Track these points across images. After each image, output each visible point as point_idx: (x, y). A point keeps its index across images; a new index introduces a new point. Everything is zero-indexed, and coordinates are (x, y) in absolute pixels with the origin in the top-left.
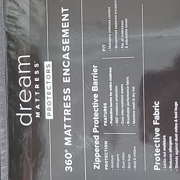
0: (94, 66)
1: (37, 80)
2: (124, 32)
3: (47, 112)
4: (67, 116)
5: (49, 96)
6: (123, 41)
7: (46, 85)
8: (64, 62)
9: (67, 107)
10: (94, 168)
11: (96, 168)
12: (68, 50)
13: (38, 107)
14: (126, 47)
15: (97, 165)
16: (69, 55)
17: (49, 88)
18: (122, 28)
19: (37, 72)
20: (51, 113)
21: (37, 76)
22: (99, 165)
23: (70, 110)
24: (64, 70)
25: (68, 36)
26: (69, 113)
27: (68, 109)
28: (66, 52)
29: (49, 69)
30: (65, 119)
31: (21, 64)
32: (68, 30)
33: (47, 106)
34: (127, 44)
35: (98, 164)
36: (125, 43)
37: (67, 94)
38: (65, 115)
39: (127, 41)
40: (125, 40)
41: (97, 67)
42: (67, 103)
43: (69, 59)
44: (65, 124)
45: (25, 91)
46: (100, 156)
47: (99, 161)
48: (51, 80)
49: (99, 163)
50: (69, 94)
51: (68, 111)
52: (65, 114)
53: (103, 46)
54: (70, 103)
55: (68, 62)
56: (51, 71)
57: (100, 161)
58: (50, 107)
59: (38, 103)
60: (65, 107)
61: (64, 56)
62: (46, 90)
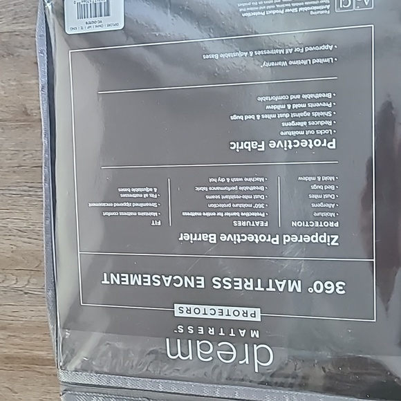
0: (181, 239)
1: (202, 331)
2: (136, 193)
3: (249, 318)
4: (255, 285)
5: (225, 313)
6: (147, 195)
7: (209, 316)
8: (175, 284)
9: (240, 284)
10: (337, 244)
11: (336, 242)
12: (159, 277)
13: (243, 333)
14: (156, 191)
15: (332, 239)
16: (165, 277)
17: (213, 312)
18: (131, 196)
19: (191, 330)
20: (251, 310)
21: (196, 330)
22: (332, 236)
23: (246, 280)
24: (186, 286)
25: (140, 276)
26: (249, 281)
27: (243, 282)
28: (161, 280)
29: (185, 310)
30: (259, 288)
31: (179, 355)
32: (132, 276)
33: (241, 318)
34: (151, 190)
35: (330, 238)
36: (150, 192)
37: (221, 282)
38: (254, 288)
39: (147, 190)
40: (145, 192)
41: (182, 234)
42: (235, 284)
43: (171, 277)
44: (267, 289)
46: (317, 234)
47: (325, 237)
48: (202, 307)
49: (328, 236)
50: (222, 280)
51: (247, 283)
52: (251, 288)
53: (153, 224)
54: (235, 279)
55: (175, 278)
56: (189, 306)
57: (325, 234)
58: (241, 313)
59: (236, 332)
60: (240, 288)
61: (167, 285)
62: (217, 316)
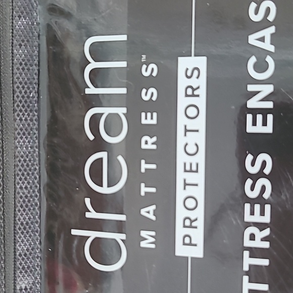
1: (149, 119)
3: (180, 232)
4: (255, 253)
5: (191, 178)
7: (181, 140)
8: (253, 60)
9: (257, 218)
12: (271, 18)
13: (149, 212)
16: (272, 35)
17: (191, 149)
19: (149, 94)
20: (198, 235)
21: (149, 106)
23: (267, 232)
24: (251, 88)
26: (263, 240)
27: (261, 226)
28: (264, 24)
29: (194, 82)
30: (248, 261)
31: (93, 65)
33: (181, 213)
37: (261, 174)
38: (249, 249)
42: (257, 207)
43: (272, 48)
44: (246, 279)
45: (103, 155)
48: (200, 123)
50: (265, 176)
51: (260, 234)
52: (247, 243)
54: (268, 208)
55: (269, 59)
56: (202, 92)
58: (192, 215)
59: (149, 200)
60: (248, 218)
61: (253, 39)
62: (181, 159)
